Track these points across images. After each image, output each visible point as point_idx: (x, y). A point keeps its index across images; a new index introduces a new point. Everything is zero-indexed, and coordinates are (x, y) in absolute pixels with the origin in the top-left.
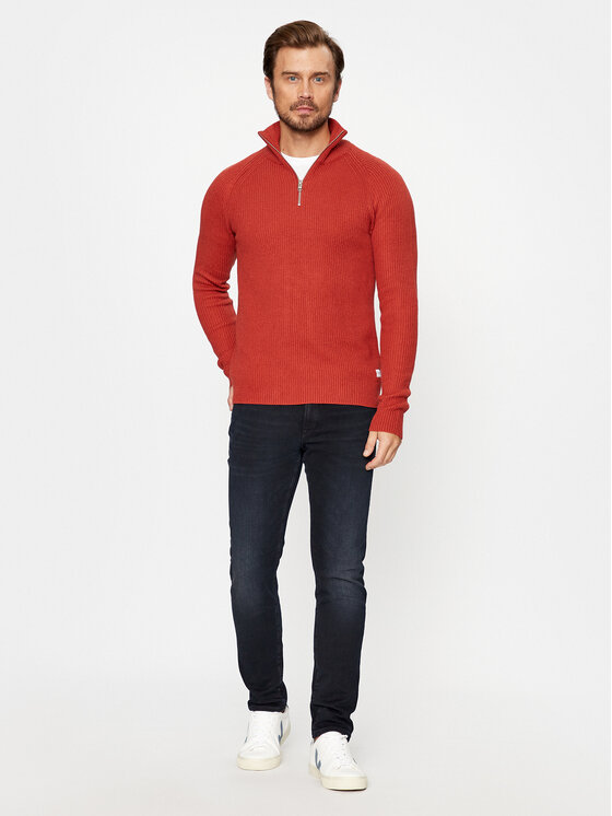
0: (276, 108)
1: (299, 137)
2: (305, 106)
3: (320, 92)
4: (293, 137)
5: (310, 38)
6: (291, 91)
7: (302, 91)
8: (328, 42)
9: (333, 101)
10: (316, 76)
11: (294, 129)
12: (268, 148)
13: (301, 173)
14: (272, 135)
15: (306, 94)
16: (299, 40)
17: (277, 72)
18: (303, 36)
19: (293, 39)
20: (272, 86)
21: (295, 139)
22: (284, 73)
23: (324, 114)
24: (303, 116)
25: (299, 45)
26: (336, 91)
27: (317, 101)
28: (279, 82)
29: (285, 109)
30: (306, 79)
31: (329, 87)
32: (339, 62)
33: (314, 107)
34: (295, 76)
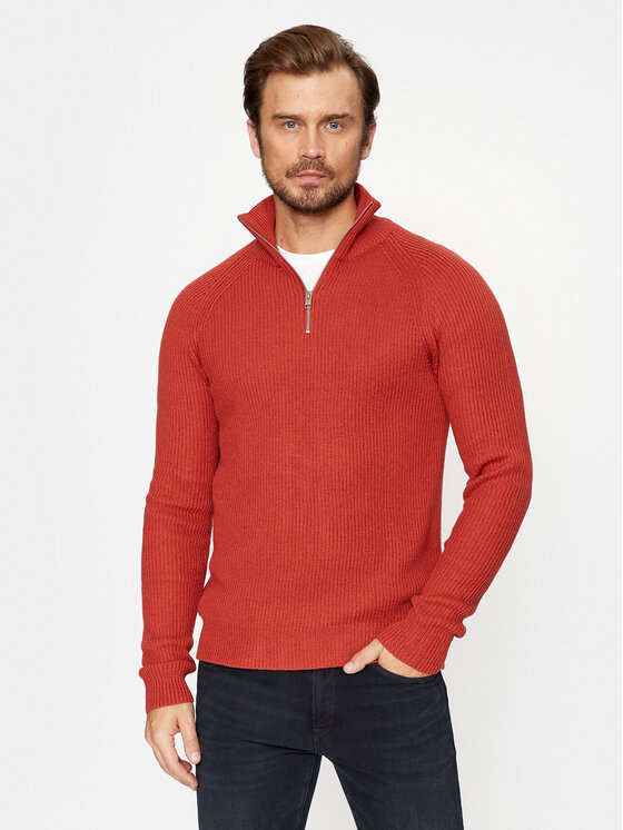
0: (266, 173)
1: (304, 219)
2: (311, 171)
3: (337, 147)
4: (295, 221)
5: (318, 56)
6: (289, 146)
7: (306, 147)
8: (350, 60)
9: (361, 158)
10: (330, 119)
11: (296, 208)
12: (257, 244)
13: (310, 279)
14: (261, 220)
15: (312, 152)
16: (299, 61)
17: (266, 114)
18: (305, 55)
19: (289, 60)
20: (258, 136)
21: (297, 225)
22: (276, 117)
23: (344, 181)
24: (308, 188)
25: (301, 69)
26: (365, 142)
27: (331, 161)
28: (270, 131)
29: (278, 176)
30: (312, 127)
31: (352, 136)
32: (370, 91)
33: (326, 172)
34: (295, 121)
